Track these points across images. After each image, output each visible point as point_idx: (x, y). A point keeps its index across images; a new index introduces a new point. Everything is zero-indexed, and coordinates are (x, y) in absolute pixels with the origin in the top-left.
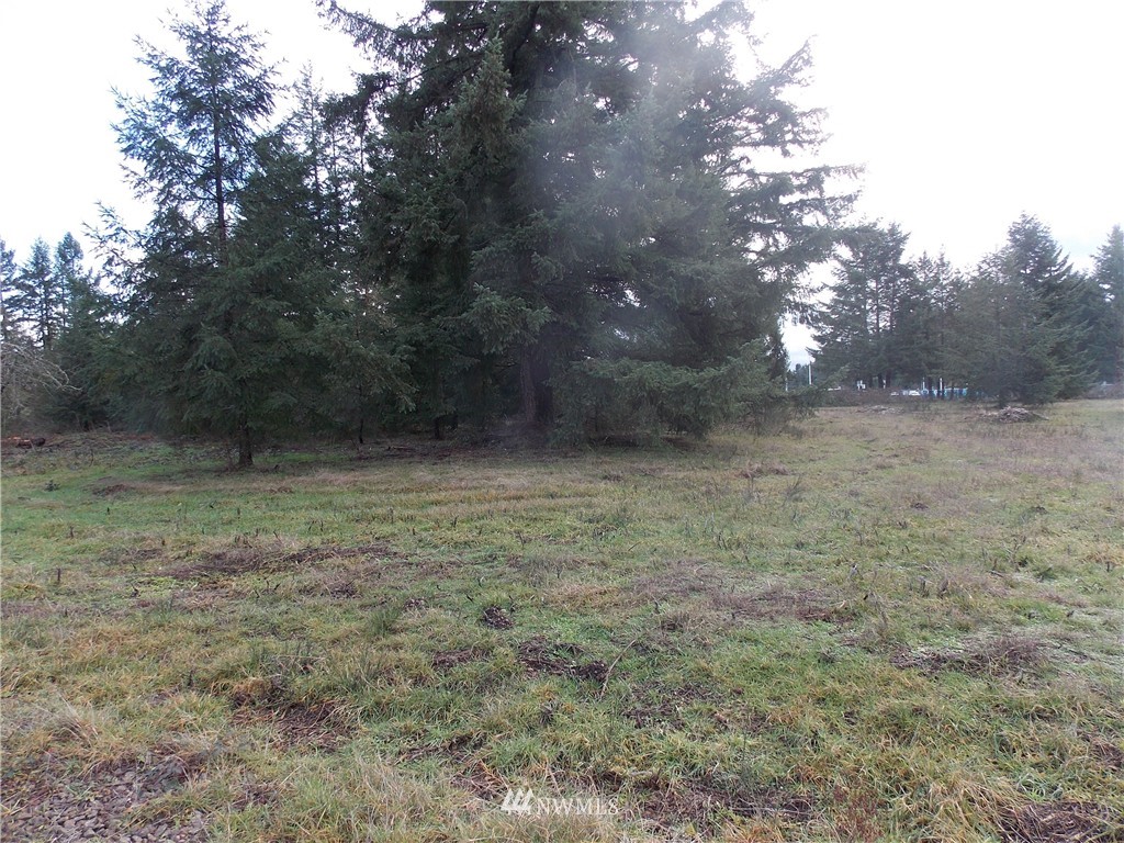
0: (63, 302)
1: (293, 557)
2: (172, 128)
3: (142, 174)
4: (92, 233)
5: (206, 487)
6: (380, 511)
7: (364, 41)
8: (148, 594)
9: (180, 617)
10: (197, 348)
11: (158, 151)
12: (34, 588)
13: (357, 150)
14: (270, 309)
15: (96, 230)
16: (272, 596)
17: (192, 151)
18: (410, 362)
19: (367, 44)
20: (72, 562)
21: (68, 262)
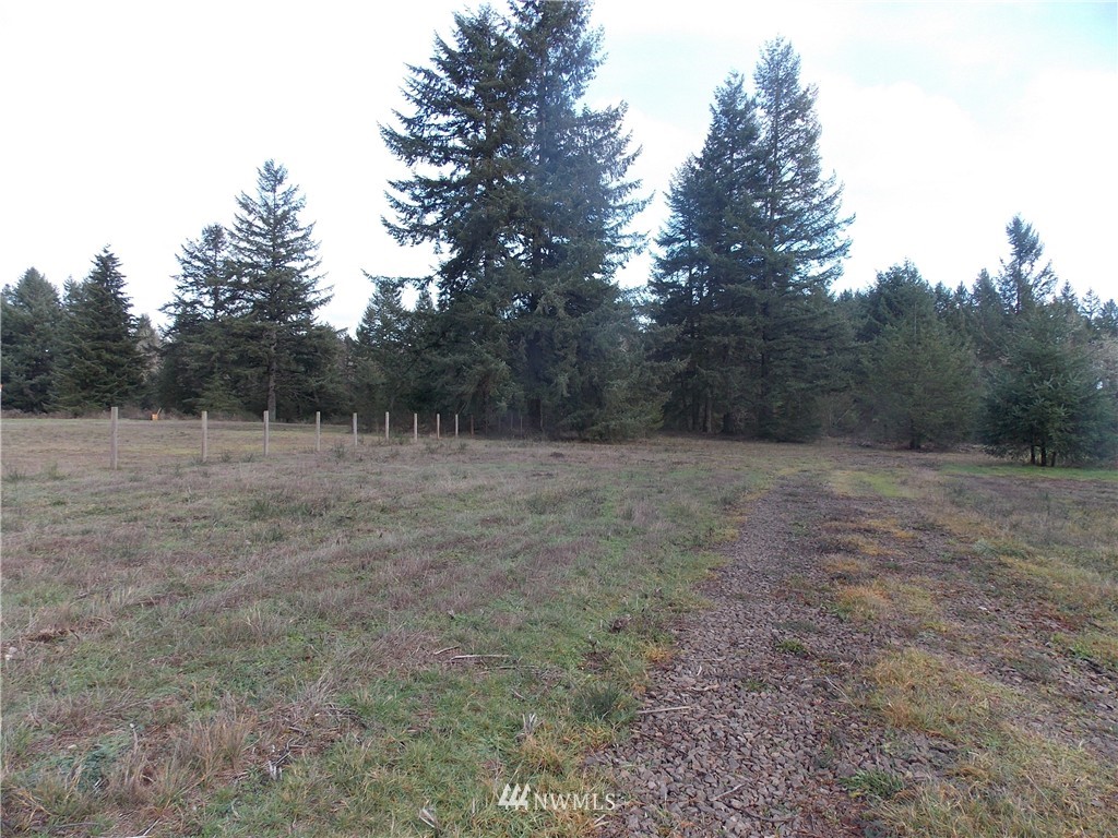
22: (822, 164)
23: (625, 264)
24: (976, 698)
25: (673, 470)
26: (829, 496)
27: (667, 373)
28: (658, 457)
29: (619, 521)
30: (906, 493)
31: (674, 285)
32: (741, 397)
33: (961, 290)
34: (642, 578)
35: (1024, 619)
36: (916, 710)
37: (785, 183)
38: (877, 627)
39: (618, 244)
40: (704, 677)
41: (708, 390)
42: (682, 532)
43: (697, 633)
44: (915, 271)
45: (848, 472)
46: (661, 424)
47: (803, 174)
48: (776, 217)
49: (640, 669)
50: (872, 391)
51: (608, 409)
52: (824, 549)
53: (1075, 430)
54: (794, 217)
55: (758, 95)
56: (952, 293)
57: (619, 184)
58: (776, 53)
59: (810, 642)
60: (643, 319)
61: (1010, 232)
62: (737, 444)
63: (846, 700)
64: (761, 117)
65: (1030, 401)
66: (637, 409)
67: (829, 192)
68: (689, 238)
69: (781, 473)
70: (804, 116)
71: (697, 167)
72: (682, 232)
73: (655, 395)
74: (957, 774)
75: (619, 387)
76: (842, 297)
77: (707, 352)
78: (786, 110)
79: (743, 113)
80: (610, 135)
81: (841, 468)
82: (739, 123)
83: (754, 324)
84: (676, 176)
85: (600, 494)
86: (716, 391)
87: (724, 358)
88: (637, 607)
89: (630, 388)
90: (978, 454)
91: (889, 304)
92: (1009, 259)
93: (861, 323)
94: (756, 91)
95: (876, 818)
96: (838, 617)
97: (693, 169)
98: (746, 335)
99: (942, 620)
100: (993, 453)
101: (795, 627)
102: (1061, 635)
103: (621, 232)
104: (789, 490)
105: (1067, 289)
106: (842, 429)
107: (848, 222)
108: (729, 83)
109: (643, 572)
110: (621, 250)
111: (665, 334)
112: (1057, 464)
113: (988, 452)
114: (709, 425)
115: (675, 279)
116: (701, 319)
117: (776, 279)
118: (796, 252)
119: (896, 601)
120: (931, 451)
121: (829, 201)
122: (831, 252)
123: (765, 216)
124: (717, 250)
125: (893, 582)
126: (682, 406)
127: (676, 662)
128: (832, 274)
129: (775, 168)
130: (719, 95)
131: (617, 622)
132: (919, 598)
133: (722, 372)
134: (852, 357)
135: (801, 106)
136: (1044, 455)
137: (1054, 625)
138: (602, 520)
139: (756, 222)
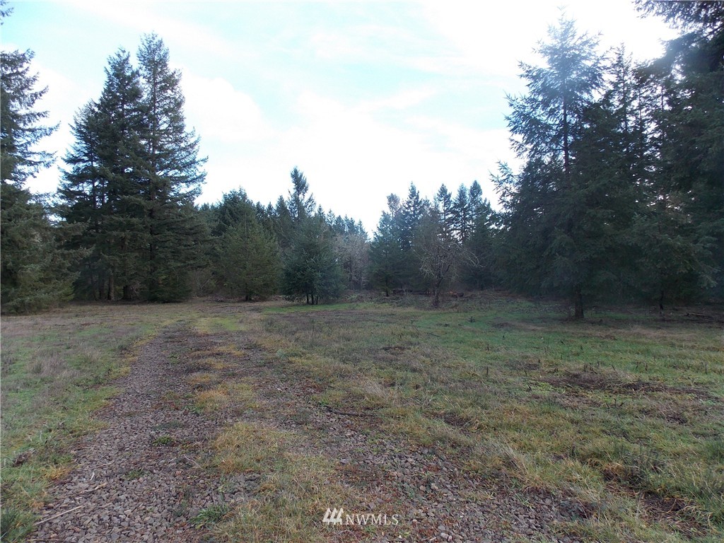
0: (472, 218)
1: (629, 386)
2: (539, 111)
3: (521, 141)
4: (495, 180)
5: (556, 330)
6: (694, 363)
7: (674, 15)
8: (537, 391)
9: (560, 410)
10: (551, 243)
11: (531, 126)
12: (476, 375)
13: (658, 96)
14: (599, 215)
15: (498, 178)
16: (620, 410)
17: (550, 122)
18: (711, 249)
19: (676, 17)
20: (491, 364)
21: (475, 197)
22: (186, 122)
23: (35, 174)
24: (272, 443)
25: (81, 330)
26: (196, 335)
27: (76, 259)
28: (68, 321)
29: (29, 375)
30: (242, 328)
31: (80, 193)
32: (136, 273)
33: (270, 207)
34: (48, 417)
35: (299, 391)
36: (238, 459)
37: (162, 130)
38: (220, 414)
39: (28, 159)
40: (96, 480)
41: (110, 270)
42: (85, 375)
43: (92, 448)
44: (245, 194)
45: (208, 319)
46: (72, 297)
47: (174, 127)
48: (157, 152)
49: (40, 490)
50: (222, 267)
51: (23, 287)
52: (190, 371)
53: (326, 284)
54: (169, 154)
55: (140, 68)
56: (265, 208)
57: (28, 112)
58: (152, 43)
59: (177, 434)
60: (54, 218)
61: (293, 176)
62: (134, 306)
63: (197, 466)
64: (142, 82)
65: (305, 270)
66: (50, 286)
67: (192, 141)
68: (91, 159)
69: (165, 324)
70: (173, 89)
71: (96, 109)
72: (86, 155)
73: (66, 275)
74: (260, 491)
75: (33, 270)
76: (202, 207)
77: (109, 242)
78: (160, 82)
79: (130, 79)
80: (18, 73)
81: (204, 317)
82: (128, 84)
83: (143, 223)
84: (79, 113)
85: (12, 356)
86: (117, 270)
87: (122, 247)
88: (40, 440)
89: (44, 270)
90: (282, 302)
91: (231, 214)
92: (293, 192)
93: (215, 225)
94: (139, 65)
95: (211, 536)
96: (196, 413)
97: (93, 111)
98: (138, 231)
99: (257, 402)
100: (289, 299)
101: (166, 426)
102: (315, 396)
103: (30, 149)
104: (169, 334)
105: (320, 209)
106: (206, 292)
107: (204, 161)
108: (119, 55)
109: (48, 412)
110: (31, 163)
111: (73, 229)
112: (319, 303)
113: (286, 299)
114: (112, 295)
115: (81, 189)
116: (103, 219)
117: (158, 194)
118: (171, 177)
119: (232, 395)
120: (257, 301)
121: (192, 146)
122: (194, 179)
123: (149, 151)
124: (114, 170)
125: (231, 384)
126: (90, 282)
127: (72, 476)
128: (195, 193)
129: (154, 119)
130: (112, 62)
131: (20, 457)
132: (245, 391)
133: (120, 257)
134: (210, 246)
135: (171, 82)
136: (313, 299)
137: (313, 391)
138: (13, 377)
139: (141, 153)
